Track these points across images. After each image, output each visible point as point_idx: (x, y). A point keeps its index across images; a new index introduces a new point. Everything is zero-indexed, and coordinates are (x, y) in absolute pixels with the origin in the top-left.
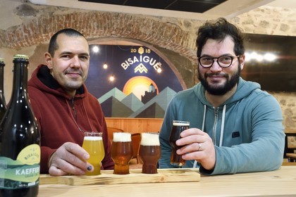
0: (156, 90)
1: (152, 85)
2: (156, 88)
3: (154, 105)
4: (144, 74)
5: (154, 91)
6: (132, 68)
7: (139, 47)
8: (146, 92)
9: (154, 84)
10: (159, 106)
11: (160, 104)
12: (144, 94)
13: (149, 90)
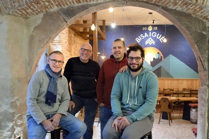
0: (162, 57)
1: (158, 53)
2: (162, 55)
3: (160, 68)
4: (152, 46)
5: (160, 58)
6: (143, 41)
7: (149, 25)
8: (154, 59)
9: (160, 52)
10: (164, 69)
11: (164, 67)
12: (152, 60)
13: (156, 57)
